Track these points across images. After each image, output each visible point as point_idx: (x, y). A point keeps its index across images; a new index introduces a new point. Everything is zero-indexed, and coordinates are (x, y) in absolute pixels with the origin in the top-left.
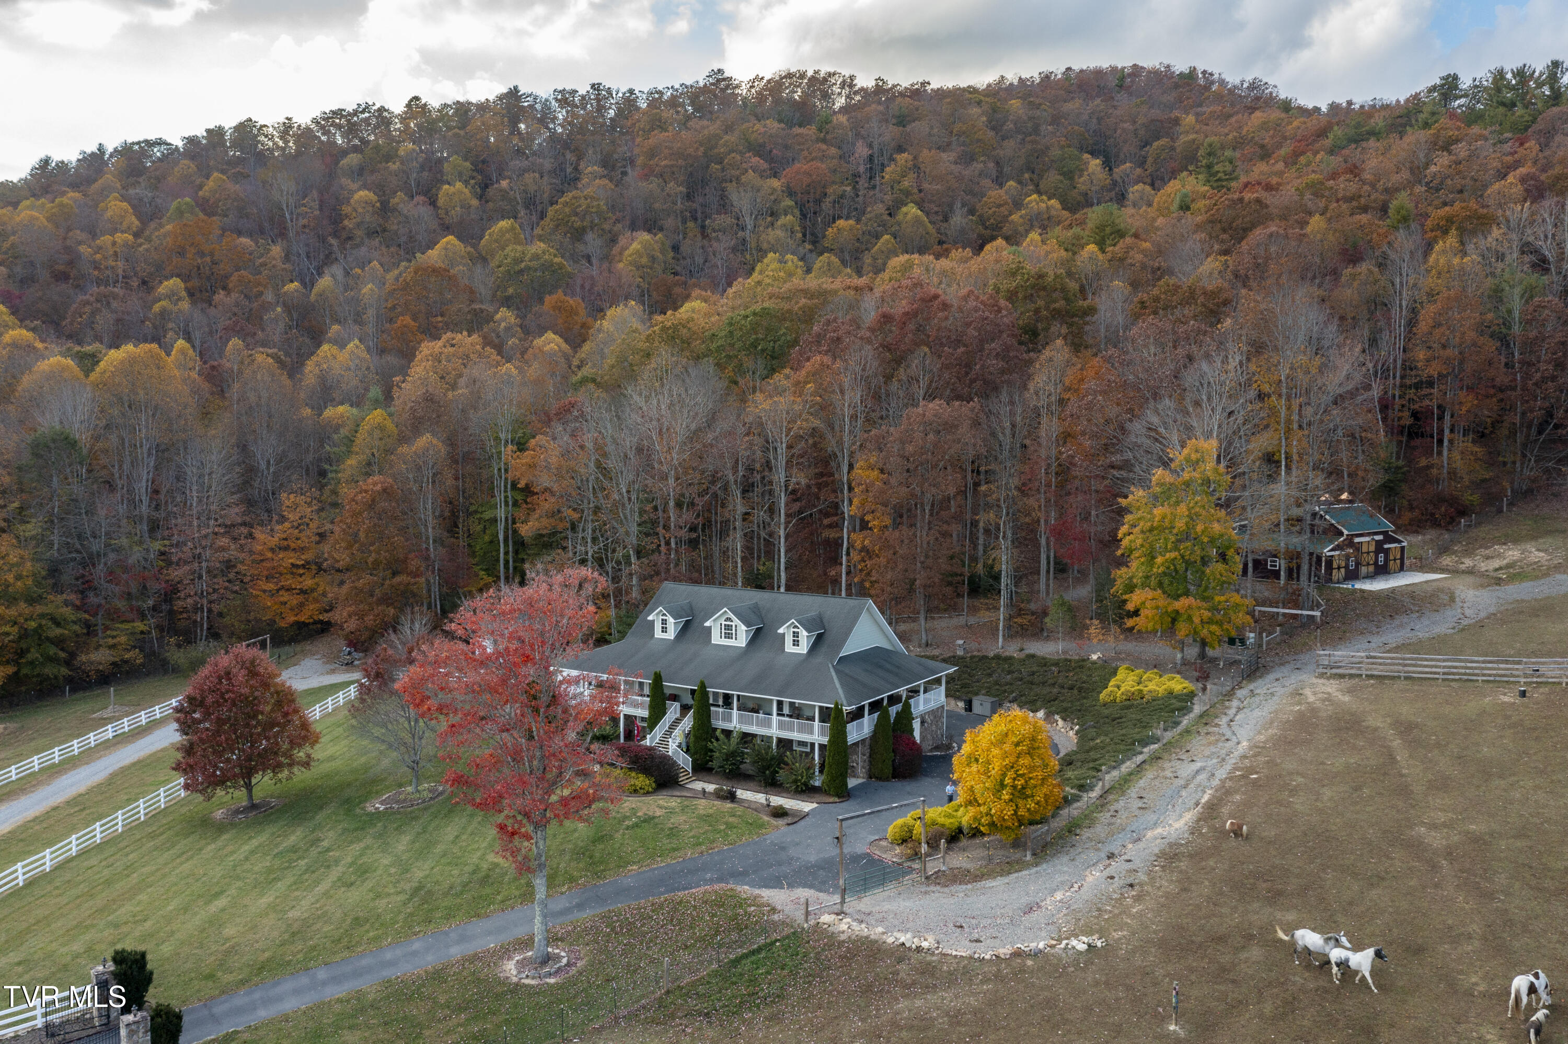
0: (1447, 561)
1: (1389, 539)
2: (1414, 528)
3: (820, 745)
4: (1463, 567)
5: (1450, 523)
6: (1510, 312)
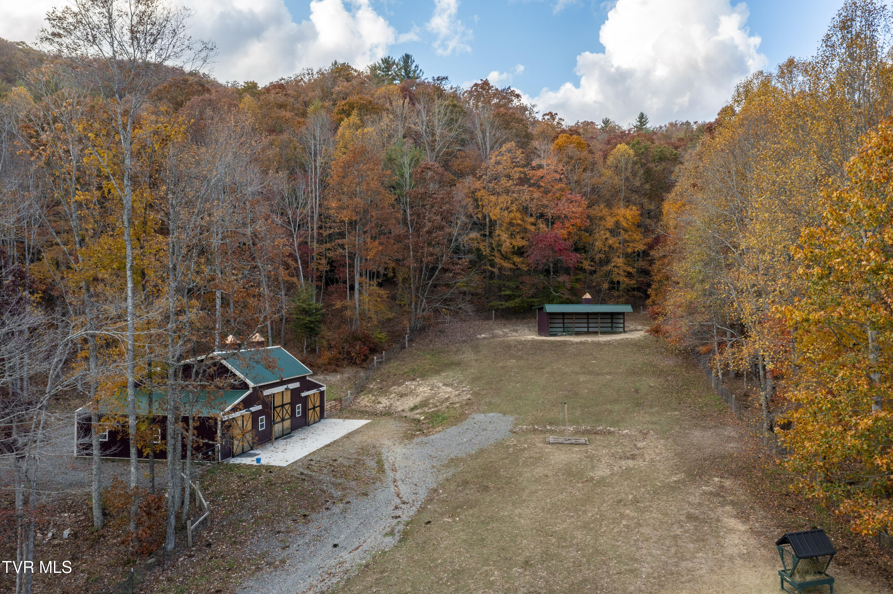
0: (365, 401)
1: (307, 385)
2: (333, 367)
4: (380, 407)
5: (364, 361)
6: (402, 176)
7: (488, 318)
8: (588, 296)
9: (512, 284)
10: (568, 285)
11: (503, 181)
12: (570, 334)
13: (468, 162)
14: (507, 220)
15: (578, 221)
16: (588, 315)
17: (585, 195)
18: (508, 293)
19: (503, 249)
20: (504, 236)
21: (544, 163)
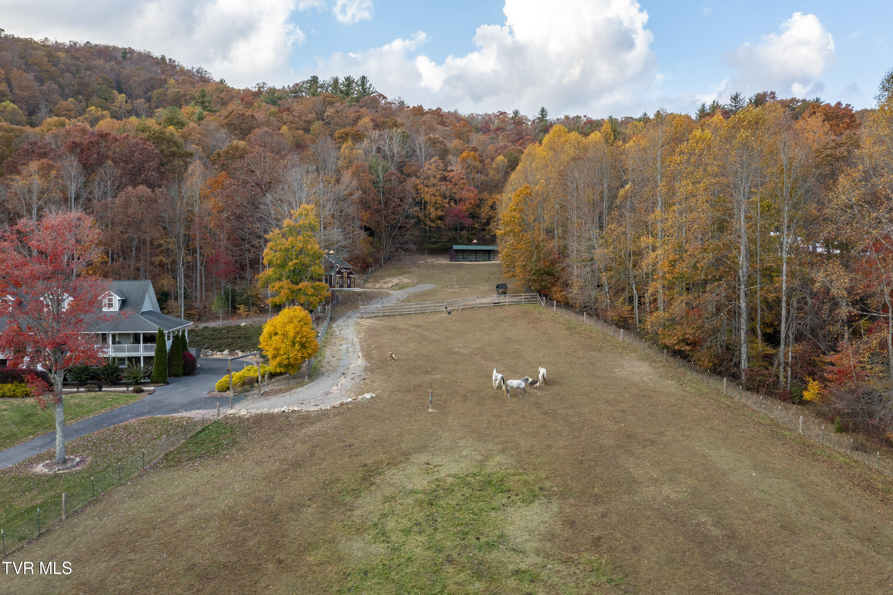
3: (144, 358)
6: (378, 176)
7: (423, 254)
8: (475, 241)
9: (436, 235)
10: (466, 236)
11: (432, 179)
12: (465, 261)
13: (413, 168)
14: (434, 201)
15: (473, 201)
16: (476, 252)
17: (477, 187)
18: (434, 240)
19: (431, 217)
20: (432, 210)
21: (454, 169)
